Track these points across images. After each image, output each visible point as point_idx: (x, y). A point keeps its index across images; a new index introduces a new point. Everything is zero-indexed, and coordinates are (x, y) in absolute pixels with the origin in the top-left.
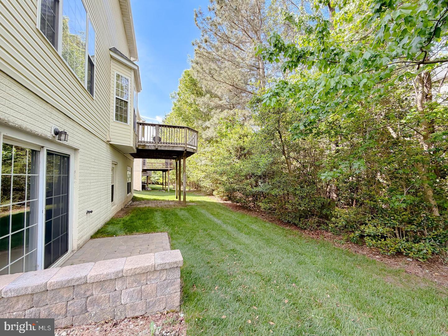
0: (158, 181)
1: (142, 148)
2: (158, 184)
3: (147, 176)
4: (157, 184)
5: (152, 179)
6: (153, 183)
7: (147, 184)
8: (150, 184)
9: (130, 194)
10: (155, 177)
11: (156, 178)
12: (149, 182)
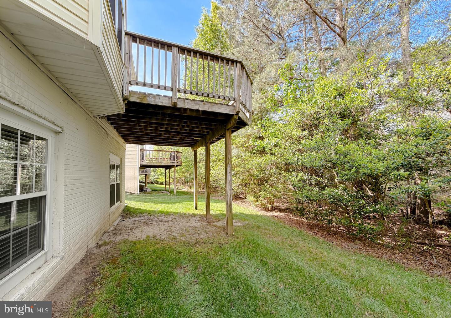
0: (158, 180)
1: (138, 101)
2: (158, 183)
3: (146, 175)
4: (156, 183)
5: (151, 178)
6: (152, 183)
7: (145, 183)
8: (148, 183)
9: (117, 204)
10: (154, 176)
11: (156, 177)
12: (148, 181)
